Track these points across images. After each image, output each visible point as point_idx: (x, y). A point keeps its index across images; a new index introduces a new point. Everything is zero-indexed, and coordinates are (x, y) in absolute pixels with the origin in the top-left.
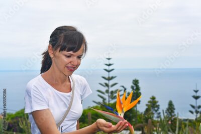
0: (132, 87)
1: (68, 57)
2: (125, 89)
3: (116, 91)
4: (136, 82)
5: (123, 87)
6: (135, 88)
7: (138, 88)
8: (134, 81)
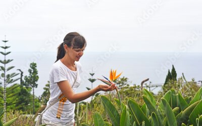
0: (30, 71)
1: (78, 51)
2: (22, 73)
3: (14, 75)
4: (34, 66)
5: (20, 70)
6: (32, 72)
7: (35, 72)
8: (31, 64)
